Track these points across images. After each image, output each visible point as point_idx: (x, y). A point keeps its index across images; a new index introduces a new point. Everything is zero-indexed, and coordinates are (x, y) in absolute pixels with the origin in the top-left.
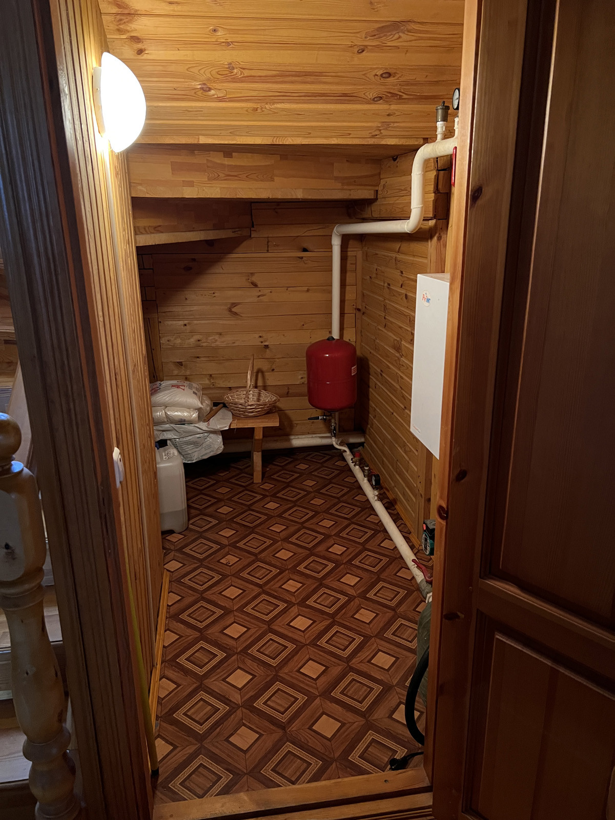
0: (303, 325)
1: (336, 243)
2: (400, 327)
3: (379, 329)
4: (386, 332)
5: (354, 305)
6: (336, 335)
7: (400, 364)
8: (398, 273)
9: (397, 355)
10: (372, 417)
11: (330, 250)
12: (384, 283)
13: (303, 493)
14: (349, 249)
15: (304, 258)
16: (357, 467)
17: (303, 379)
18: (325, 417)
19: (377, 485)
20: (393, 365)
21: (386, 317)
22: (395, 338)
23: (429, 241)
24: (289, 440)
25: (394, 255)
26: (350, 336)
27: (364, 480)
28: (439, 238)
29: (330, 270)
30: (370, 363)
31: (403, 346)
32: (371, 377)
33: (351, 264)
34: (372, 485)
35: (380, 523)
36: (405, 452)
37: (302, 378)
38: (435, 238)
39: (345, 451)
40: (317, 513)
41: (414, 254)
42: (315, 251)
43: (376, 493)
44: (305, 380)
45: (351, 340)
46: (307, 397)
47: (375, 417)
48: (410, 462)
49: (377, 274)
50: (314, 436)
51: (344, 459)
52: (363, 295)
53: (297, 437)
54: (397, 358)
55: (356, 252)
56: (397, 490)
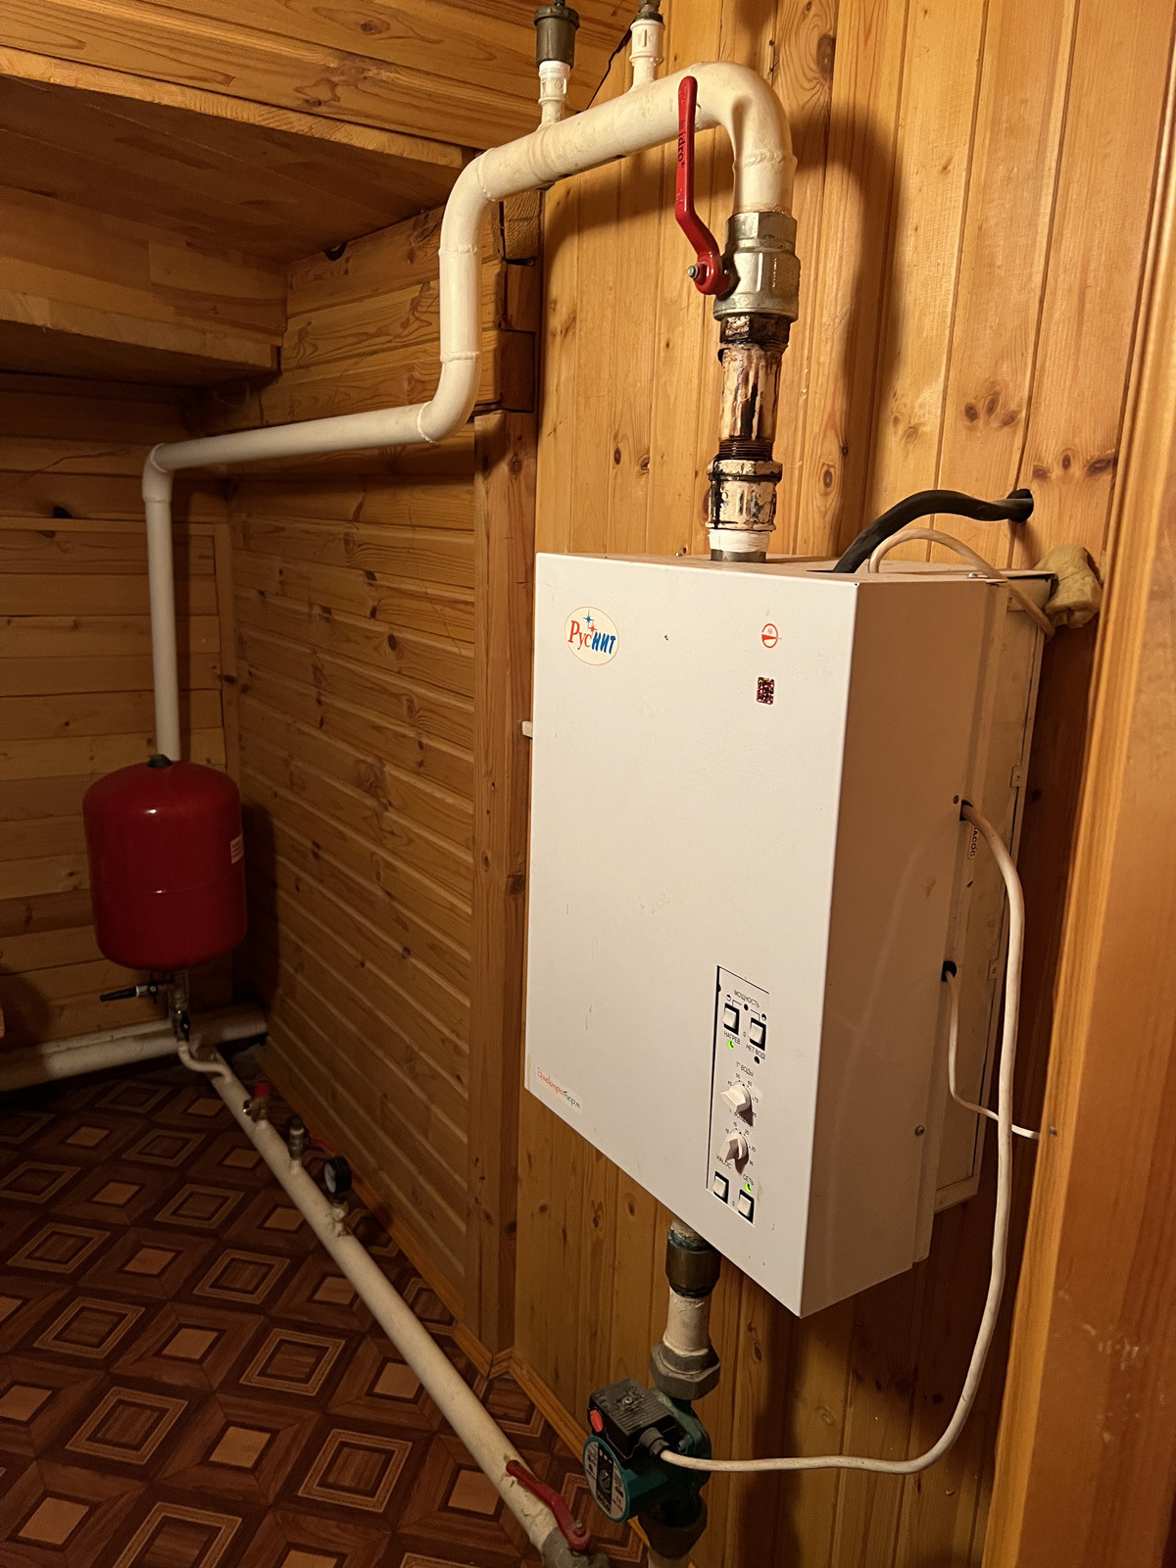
0: (67, 724)
1: (156, 496)
2: (377, 728)
3: (301, 732)
4: (323, 737)
5: (214, 668)
6: (168, 746)
7: (382, 830)
8: (358, 578)
9: (370, 802)
10: (292, 970)
11: (139, 516)
12: (311, 605)
13: (98, 1237)
14: (192, 518)
15: (58, 536)
16: (263, 1124)
17: (74, 878)
18: (153, 989)
19: (342, 1189)
20: (358, 831)
21: (323, 698)
22: (361, 757)
23: (479, 480)
24: (39, 1060)
25: (340, 529)
26: (209, 751)
27: (290, 1167)
28: (516, 468)
29: (143, 571)
30: (276, 822)
31: (388, 776)
32: (280, 859)
33: (201, 557)
34: (325, 1192)
35: (357, 1306)
36: (415, 1077)
37: (71, 874)
38: (503, 469)
39: (218, 1075)
40: (153, 1307)
41: (414, 522)
42: (91, 515)
43: (340, 1212)
44: (85, 879)
45: (213, 762)
46: (91, 929)
47: (300, 968)
48: (434, 1108)
49: (282, 583)
50: (118, 1034)
51: (214, 1094)
52: (241, 642)
53: (64, 1046)
54: (368, 813)
55: (213, 527)
56: (388, 1180)
